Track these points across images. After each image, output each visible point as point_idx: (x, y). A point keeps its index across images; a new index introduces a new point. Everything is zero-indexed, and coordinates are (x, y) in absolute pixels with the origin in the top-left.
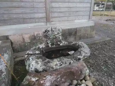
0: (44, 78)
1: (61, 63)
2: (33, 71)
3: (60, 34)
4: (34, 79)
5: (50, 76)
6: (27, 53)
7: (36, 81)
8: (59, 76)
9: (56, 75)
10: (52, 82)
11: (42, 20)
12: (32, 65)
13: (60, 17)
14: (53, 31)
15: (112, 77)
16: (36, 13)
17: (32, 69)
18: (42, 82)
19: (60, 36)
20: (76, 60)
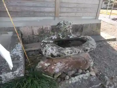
0: (55, 65)
1: (72, 52)
2: (49, 55)
3: (71, 28)
4: (46, 65)
5: (60, 63)
6: (42, 42)
7: (48, 66)
8: (67, 65)
9: (65, 63)
10: (61, 69)
11: (51, 15)
12: (49, 50)
13: (68, 12)
14: (65, 24)
15: (114, 71)
16: (46, 7)
17: (48, 53)
18: (53, 68)
19: (70, 30)
20: (84, 51)
